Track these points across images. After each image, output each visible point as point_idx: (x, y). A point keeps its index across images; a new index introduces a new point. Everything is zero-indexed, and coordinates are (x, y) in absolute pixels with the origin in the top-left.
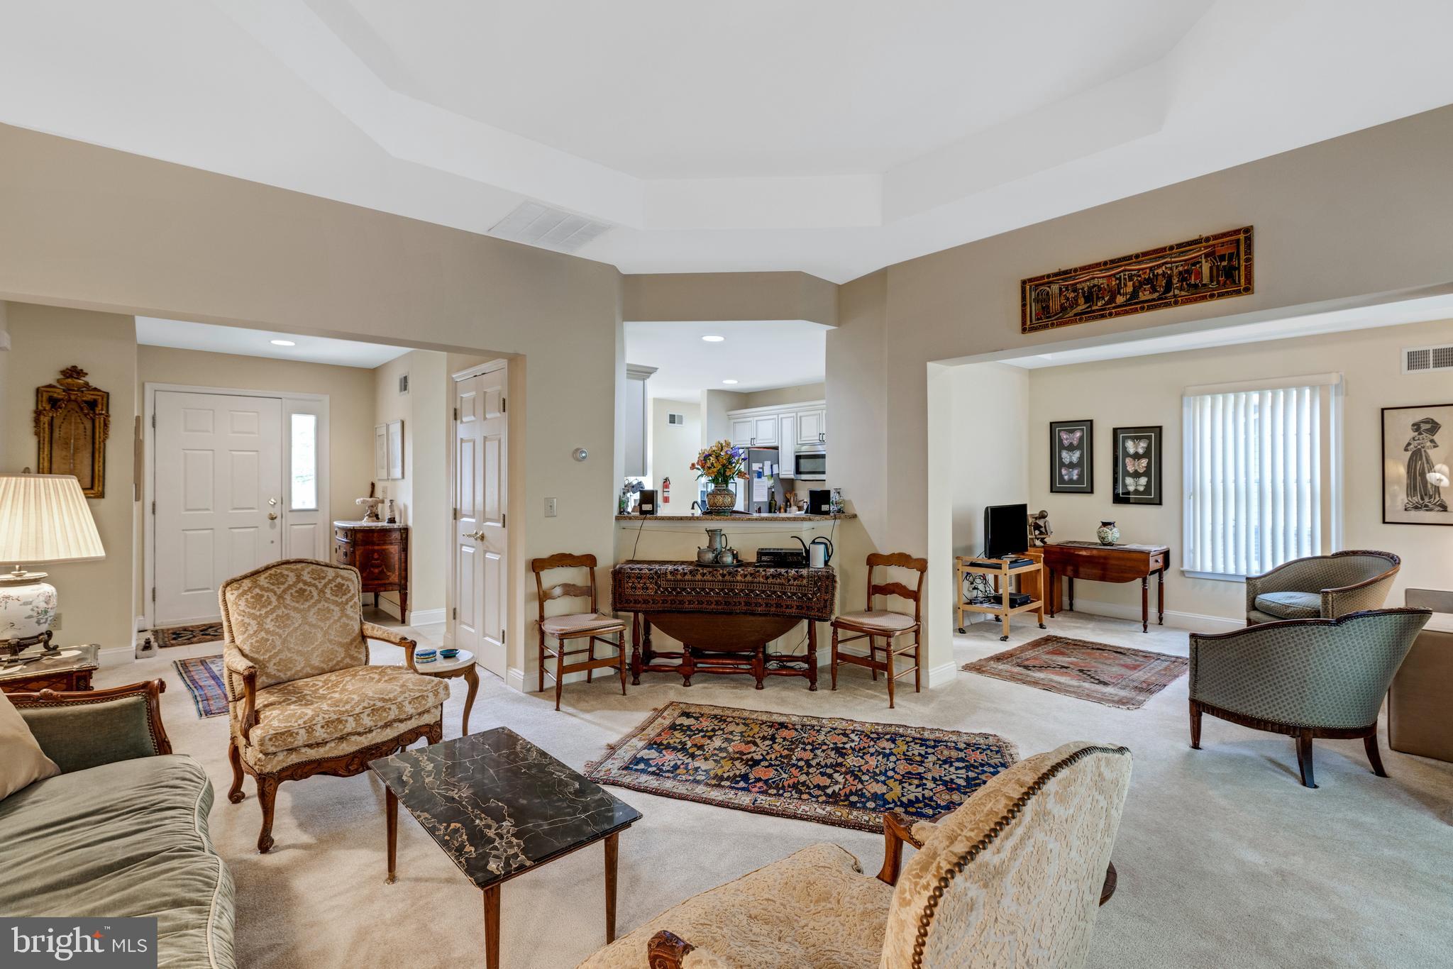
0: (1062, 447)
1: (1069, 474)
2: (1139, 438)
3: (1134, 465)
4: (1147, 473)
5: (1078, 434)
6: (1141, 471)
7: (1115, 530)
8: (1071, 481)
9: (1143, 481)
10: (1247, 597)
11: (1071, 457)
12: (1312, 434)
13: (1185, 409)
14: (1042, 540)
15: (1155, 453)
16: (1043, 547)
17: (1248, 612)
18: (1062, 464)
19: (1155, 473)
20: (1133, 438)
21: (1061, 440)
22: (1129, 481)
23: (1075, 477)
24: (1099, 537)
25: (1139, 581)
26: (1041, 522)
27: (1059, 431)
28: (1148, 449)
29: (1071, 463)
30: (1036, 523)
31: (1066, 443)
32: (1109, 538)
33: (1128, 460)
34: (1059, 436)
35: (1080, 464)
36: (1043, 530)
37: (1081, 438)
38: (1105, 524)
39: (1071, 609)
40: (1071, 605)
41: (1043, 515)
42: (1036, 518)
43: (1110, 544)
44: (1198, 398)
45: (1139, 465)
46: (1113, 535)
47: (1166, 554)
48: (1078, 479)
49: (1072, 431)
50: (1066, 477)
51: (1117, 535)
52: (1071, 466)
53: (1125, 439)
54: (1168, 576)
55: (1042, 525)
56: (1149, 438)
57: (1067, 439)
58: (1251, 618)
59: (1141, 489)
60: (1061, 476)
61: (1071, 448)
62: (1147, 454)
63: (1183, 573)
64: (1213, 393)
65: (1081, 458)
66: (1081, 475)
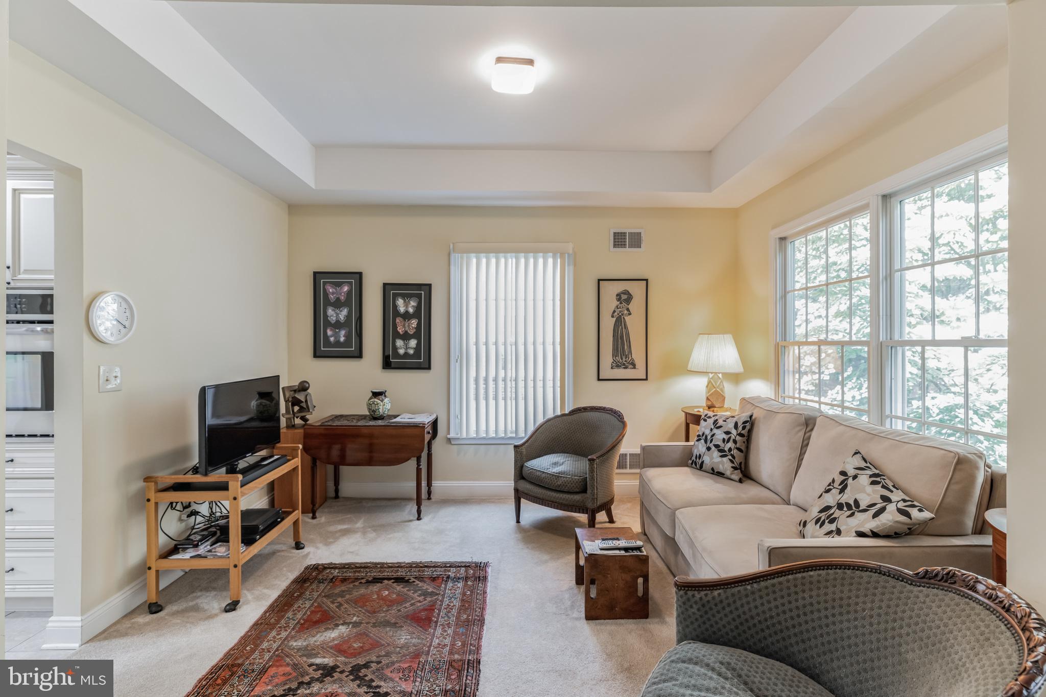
0: (328, 303)
1: (336, 335)
2: (410, 296)
3: (404, 326)
4: (417, 335)
5: (346, 289)
6: (411, 332)
7: (386, 400)
8: (338, 343)
9: (413, 343)
10: (515, 466)
11: (337, 314)
12: (554, 300)
13: (452, 268)
14: (304, 419)
15: (424, 313)
16: (304, 426)
17: (516, 482)
18: (328, 324)
19: (424, 334)
20: (404, 296)
21: (326, 294)
22: (399, 343)
23: (342, 339)
24: (369, 409)
25: (413, 462)
26: (301, 396)
27: (325, 283)
28: (418, 308)
29: (338, 322)
30: (294, 398)
31: (332, 297)
32: (381, 410)
33: (398, 320)
34: (325, 290)
35: (346, 324)
36: (304, 405)
37: (349, 293)
38: (376, 394)
39: (337, 496)
40: (337, 491)
41: (303, 387)
42: (295, 391)
43: (381, 418)
44: (465, 255)
45: (409, 326)
46: (385, 406)
47: (435, 424)
48: (345, 341)
49: (339, 285)
50: (332, 339)
51: (388, 406)
52: (338, 325)
53: (396, 296)
54: (437, 445)
55: (303, 399)
56: (419, 296)
57: (333, 293)
58: (520, 488)
59: (411, 352)
60: (326, 337)
61: (338, 304)
62: (417, 314)
63: (449, 440)
64: (478, 251)
65: (349, 317)
66: (348, 337)
